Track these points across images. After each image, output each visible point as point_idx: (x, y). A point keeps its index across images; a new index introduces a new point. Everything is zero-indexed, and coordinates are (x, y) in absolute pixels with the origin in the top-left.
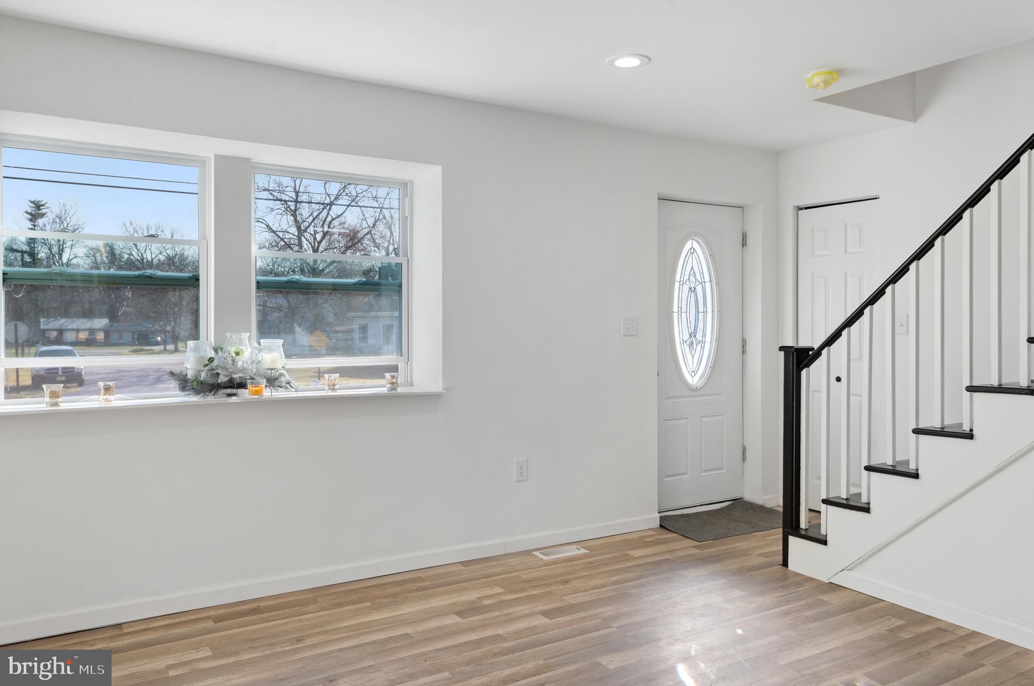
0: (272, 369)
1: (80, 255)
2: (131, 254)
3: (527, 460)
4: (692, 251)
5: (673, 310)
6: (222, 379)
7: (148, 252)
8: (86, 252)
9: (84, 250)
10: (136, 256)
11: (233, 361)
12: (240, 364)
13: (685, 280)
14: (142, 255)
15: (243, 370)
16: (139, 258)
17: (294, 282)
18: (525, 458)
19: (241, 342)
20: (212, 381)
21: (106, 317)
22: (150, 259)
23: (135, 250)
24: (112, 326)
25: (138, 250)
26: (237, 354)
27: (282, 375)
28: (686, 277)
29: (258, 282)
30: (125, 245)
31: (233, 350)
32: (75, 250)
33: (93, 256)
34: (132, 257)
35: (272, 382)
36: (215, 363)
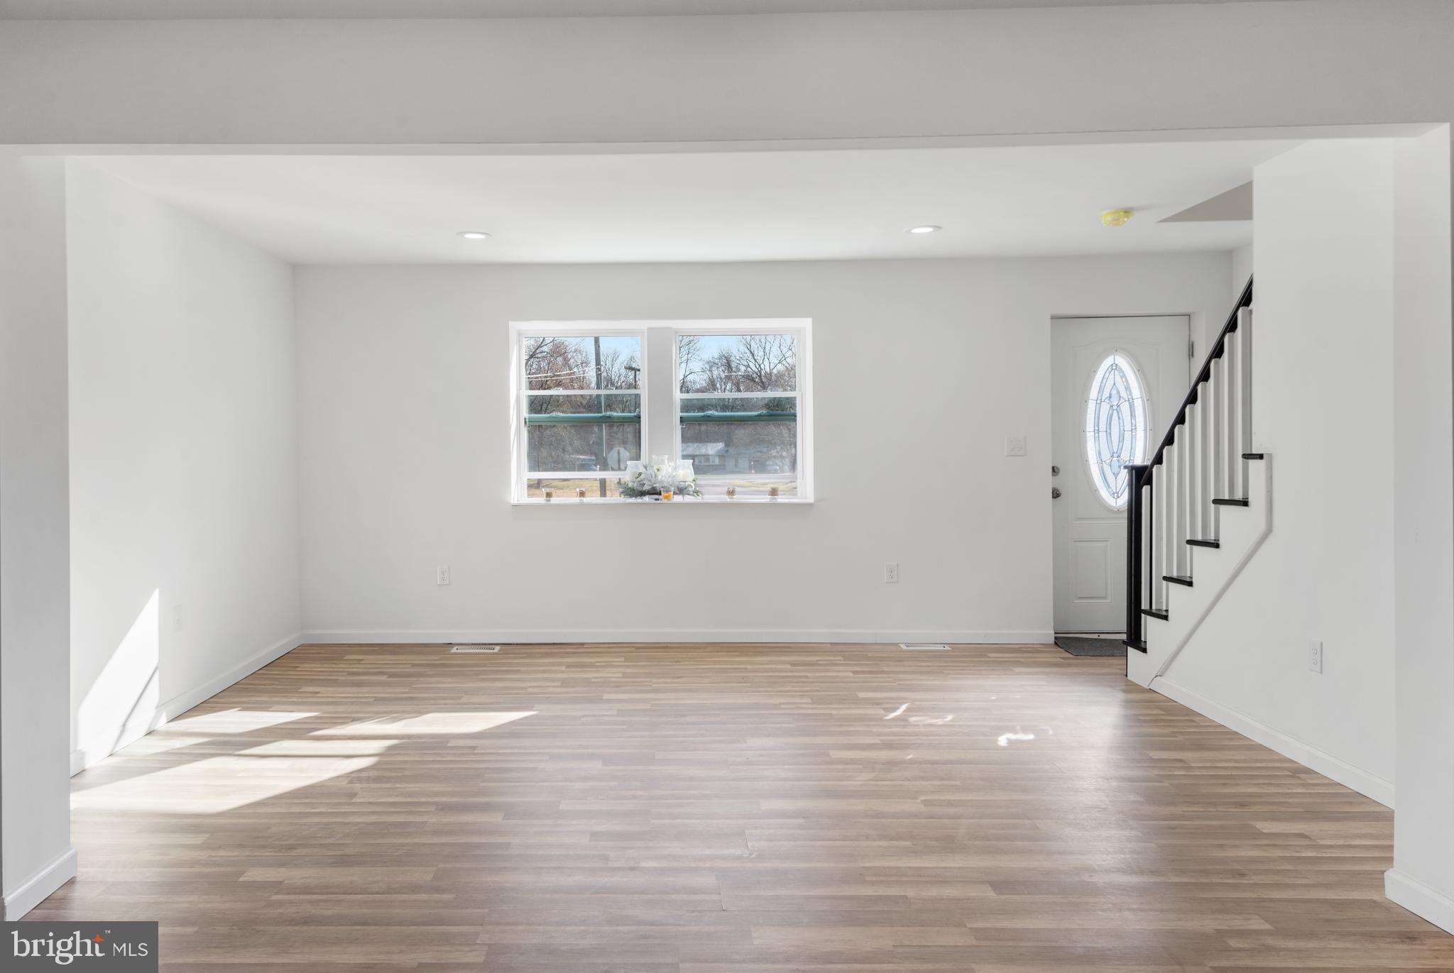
0: (685, 482)
1: (695, 370)
2: (748, 366)
3: (898, 565)
4: (1114, 367)
5: (1086, 428)
6: (646, 488)
7: (766, 362)
8: (702, 366)
9: (700, 364)
10: (754, 368)
11: (656, 475)
12: (660, 477)
13: (1103, 398)
14: (760, 366)
15: (662, 482)
16: (757, 370)
17: (708, 416)
18: (896, 563)
19: (663, 462)
20: (640, 489)
21: (721, 442)
22: (768, 370)
23: (753, 361)
24: (727, 451)
25: (755, 360)
26: (658, 470)
27: (690, 486)
28: (1106, 394)
29: (681, 418)
30: (741, 356)
31: (655, 467)
32: (690, 365)
33: (710, 371)
34: (749, 369)
35: (681, 491)
36: (642, 476)
